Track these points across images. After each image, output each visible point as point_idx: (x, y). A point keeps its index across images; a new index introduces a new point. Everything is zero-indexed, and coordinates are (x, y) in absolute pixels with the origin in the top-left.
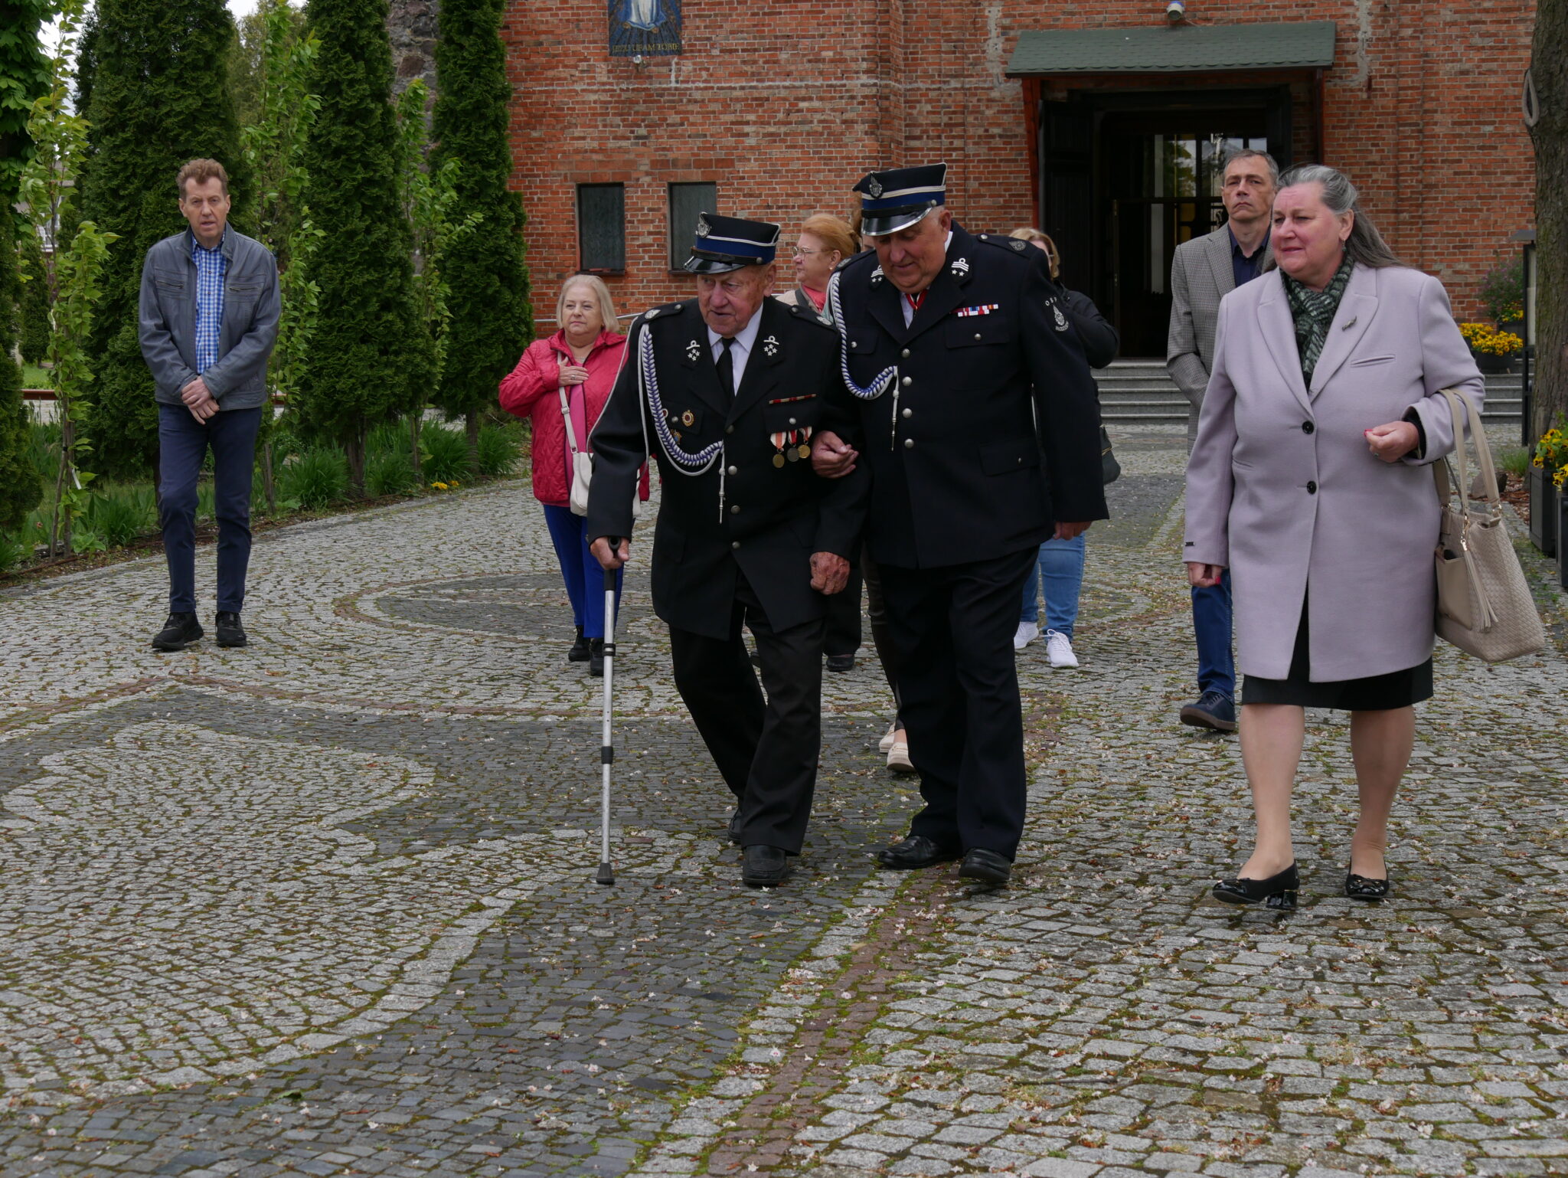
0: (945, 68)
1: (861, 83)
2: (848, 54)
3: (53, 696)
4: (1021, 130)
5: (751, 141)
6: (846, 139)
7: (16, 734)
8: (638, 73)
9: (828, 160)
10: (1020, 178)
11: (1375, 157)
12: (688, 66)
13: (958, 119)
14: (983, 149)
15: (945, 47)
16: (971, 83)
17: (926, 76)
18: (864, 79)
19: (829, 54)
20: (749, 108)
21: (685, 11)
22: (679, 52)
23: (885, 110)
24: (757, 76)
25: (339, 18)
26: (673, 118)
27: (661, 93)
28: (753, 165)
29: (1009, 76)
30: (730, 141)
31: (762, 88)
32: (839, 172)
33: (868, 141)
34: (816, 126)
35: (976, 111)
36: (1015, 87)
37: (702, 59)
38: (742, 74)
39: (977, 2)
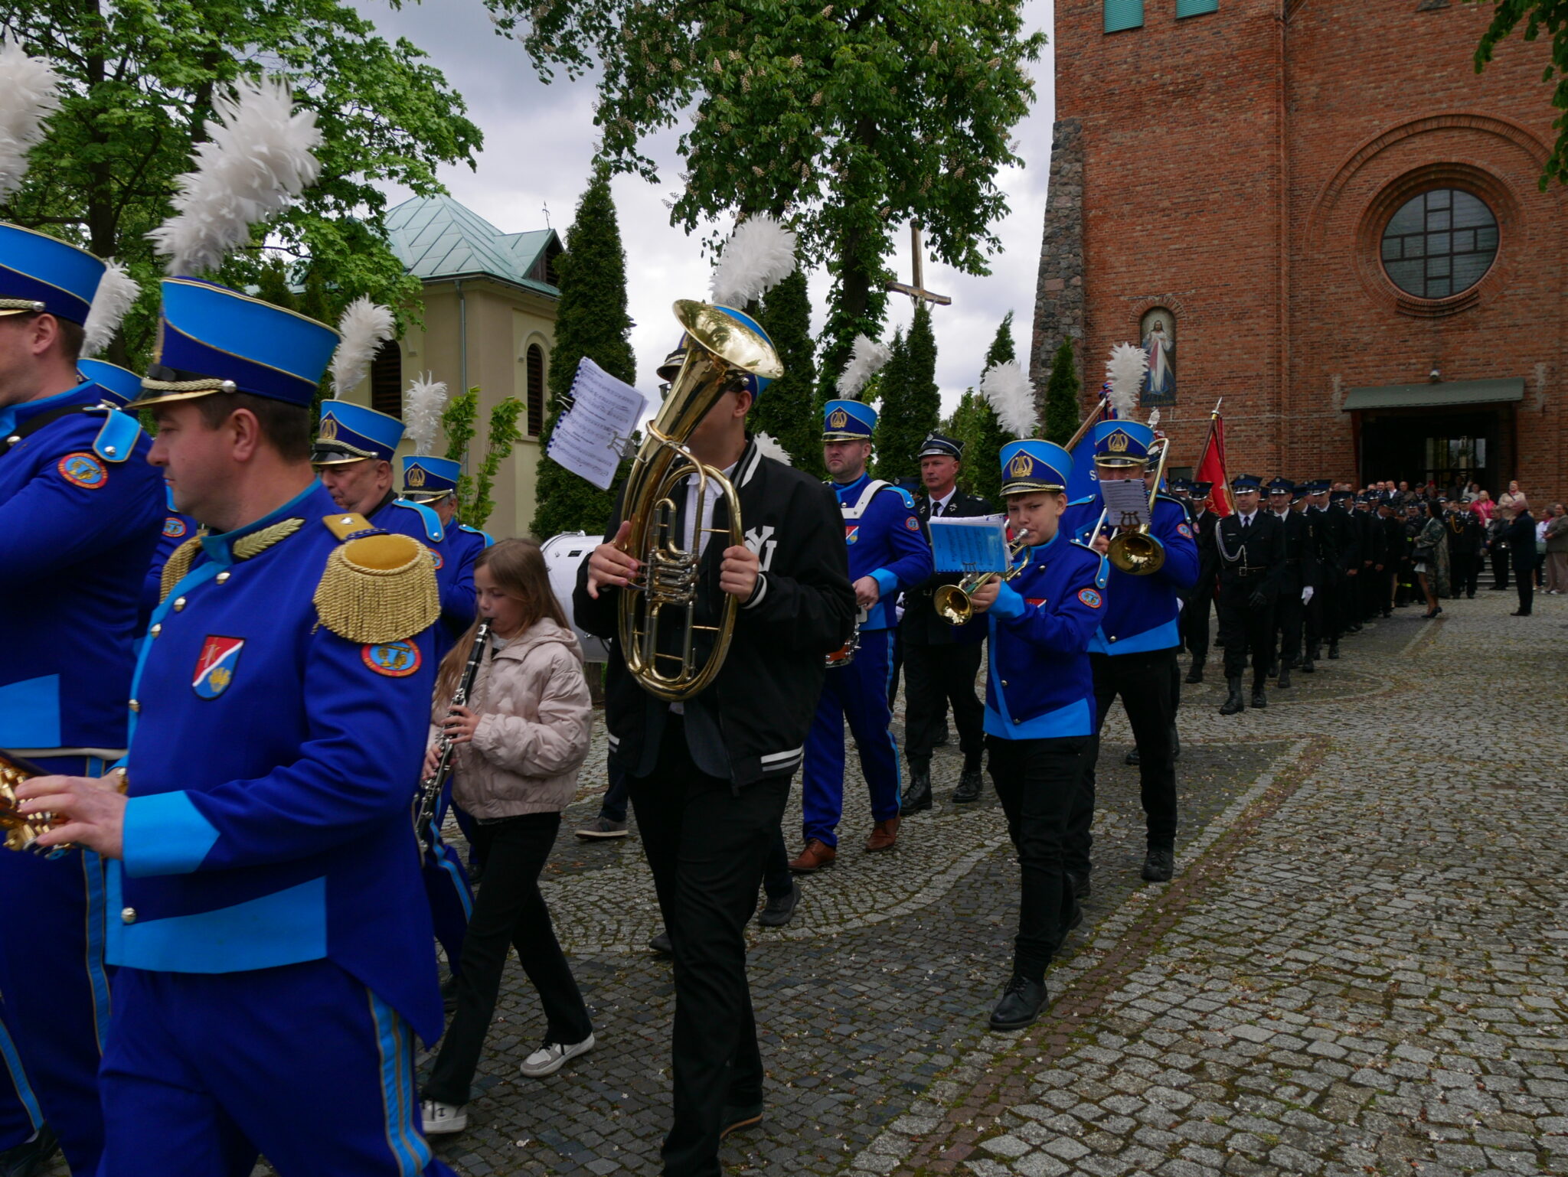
0: (1310, 408)
1: (1266, 416)
2: (1260, 402)
4: (1350, 438)
6: (1259, 444)
9: (1248, 455)
10: (1350, 462)
11: (1547, 447)
12: (1178, 411)
13: (1317, 433)
14: (1330, 448)
15: (1311, 397)
16: (1324, 415)
17: (1300, 412)
18: (1268, 415)
19: (1250, 403)
23: (1279, 430)
27: (1165, 423)
29: (1344, 411)
30: (1199, 447)
32: (1255, 461)
33: (1269, 445)
34: (1243, 439)
35: (1327, 429)
36: (1348, 416)
37: (1185, 408)
38: (1206, 414)
39: (1328, 375)
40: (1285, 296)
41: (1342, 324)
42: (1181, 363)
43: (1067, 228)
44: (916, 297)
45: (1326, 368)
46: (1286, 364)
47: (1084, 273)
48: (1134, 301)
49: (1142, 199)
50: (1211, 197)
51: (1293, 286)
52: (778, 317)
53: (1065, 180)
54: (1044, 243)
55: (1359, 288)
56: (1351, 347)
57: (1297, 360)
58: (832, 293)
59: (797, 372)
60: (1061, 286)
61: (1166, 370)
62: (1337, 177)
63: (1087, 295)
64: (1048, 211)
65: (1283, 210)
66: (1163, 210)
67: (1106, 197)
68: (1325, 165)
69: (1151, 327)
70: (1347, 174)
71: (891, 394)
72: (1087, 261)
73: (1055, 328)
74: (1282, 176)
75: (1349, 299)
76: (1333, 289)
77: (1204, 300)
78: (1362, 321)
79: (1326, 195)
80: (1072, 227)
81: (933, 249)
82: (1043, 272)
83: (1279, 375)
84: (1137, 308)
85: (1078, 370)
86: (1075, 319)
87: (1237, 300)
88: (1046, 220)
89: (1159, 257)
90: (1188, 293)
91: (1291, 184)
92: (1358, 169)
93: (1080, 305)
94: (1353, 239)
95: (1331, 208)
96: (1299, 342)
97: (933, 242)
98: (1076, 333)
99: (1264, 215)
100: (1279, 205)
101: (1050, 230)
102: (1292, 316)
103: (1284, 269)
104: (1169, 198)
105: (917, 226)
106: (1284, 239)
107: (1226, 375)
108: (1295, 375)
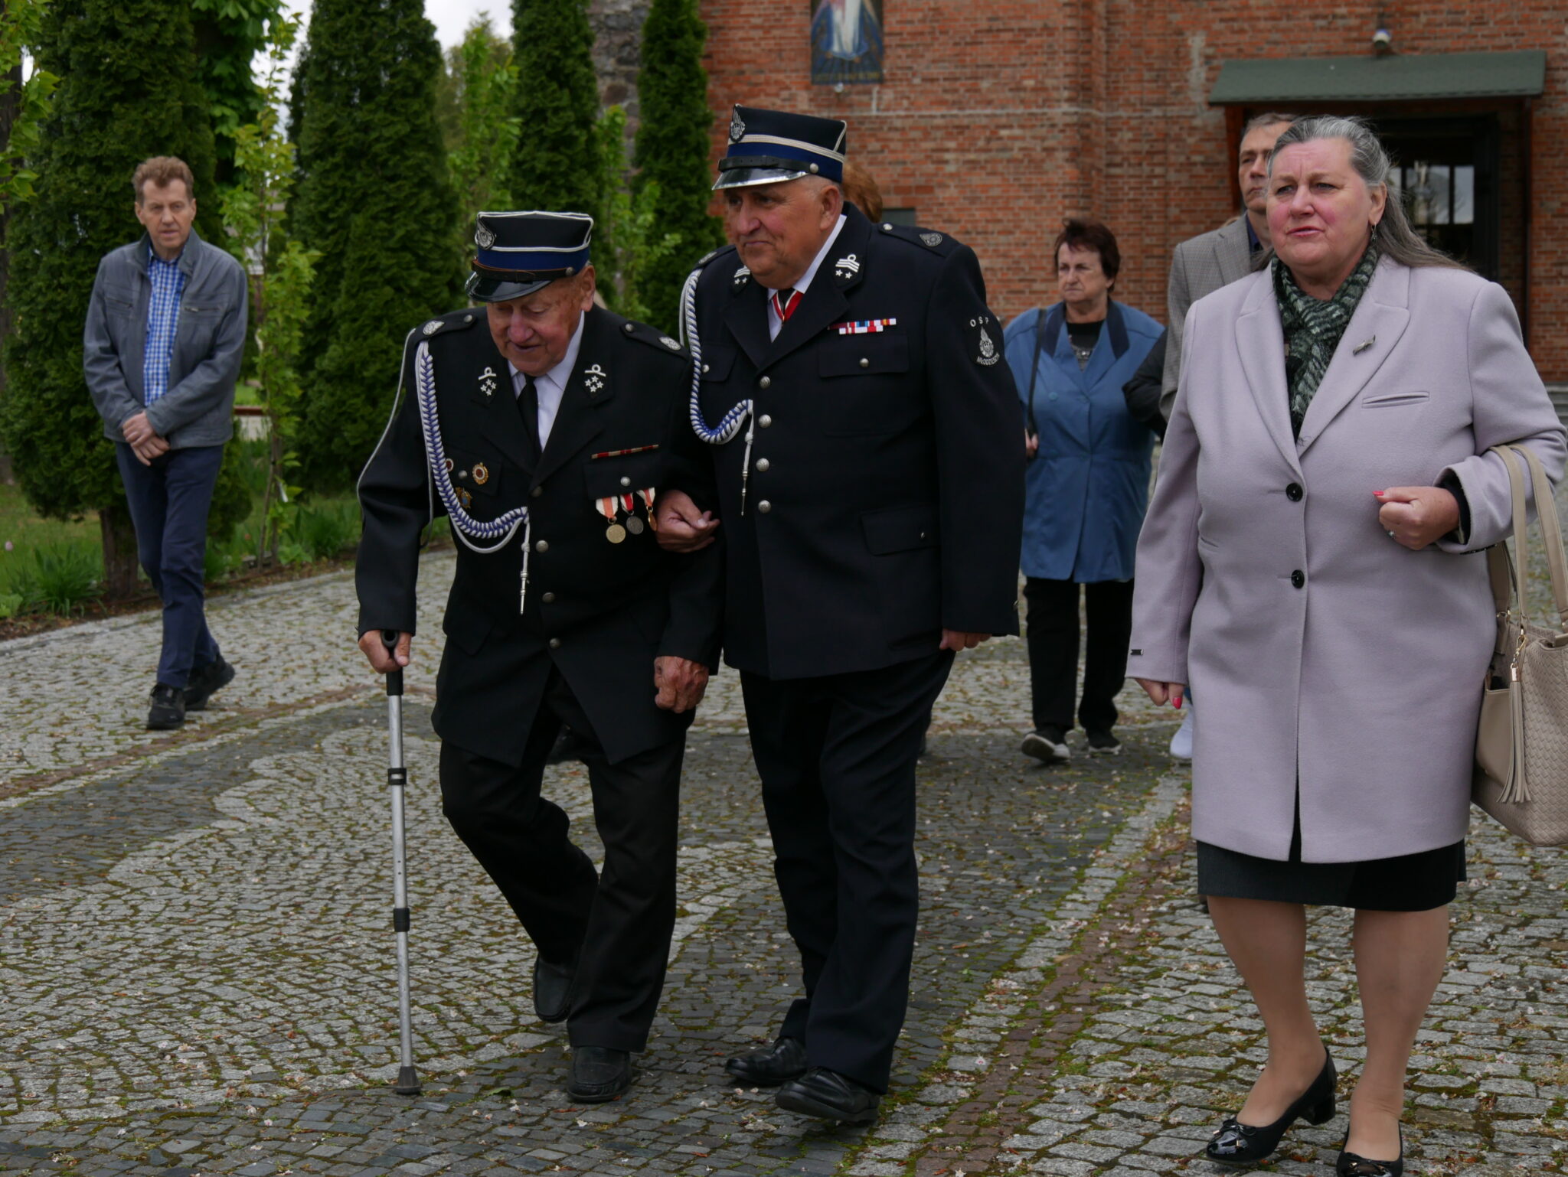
0: (1147, 97)
1: (1063, 111)
2: (1050, 82)
3: (262, 701)
5: (951, 168)
6: (1047, 166)
7: (227, 738)
8: (840, 101)
12: (889, 95)
13: (1159, 146)
14: (1184, 178)
15: (1147, 75)
16: (1173, 111)
17: (1128, 104)
18: (1066, 107)
19: (1030, 83)
20: (949, 136)
21: (887, 40)
22: (881, 81)
23: (1086, 139)
24: (959, 104)
25: (545, 48)
26: (873, 145)
27: (862, 120)
28: (952, 192)
29: (1212, 105)
30: (930, 168)
31: (963, 116)
32: (1039, 199)
33: (1069, 168)
34: (1016, 154)
35: (1177, 139)
36: (1217, 115)
37: (903, 88)
38: (942, 103)
39: (1179, 32)
45: (1175, 18)
46: (1099, 8)
57: (1121, 1)
71: (335, 36)
83: (1088, 29)
107: (984, 24)
108: (1118, 31)
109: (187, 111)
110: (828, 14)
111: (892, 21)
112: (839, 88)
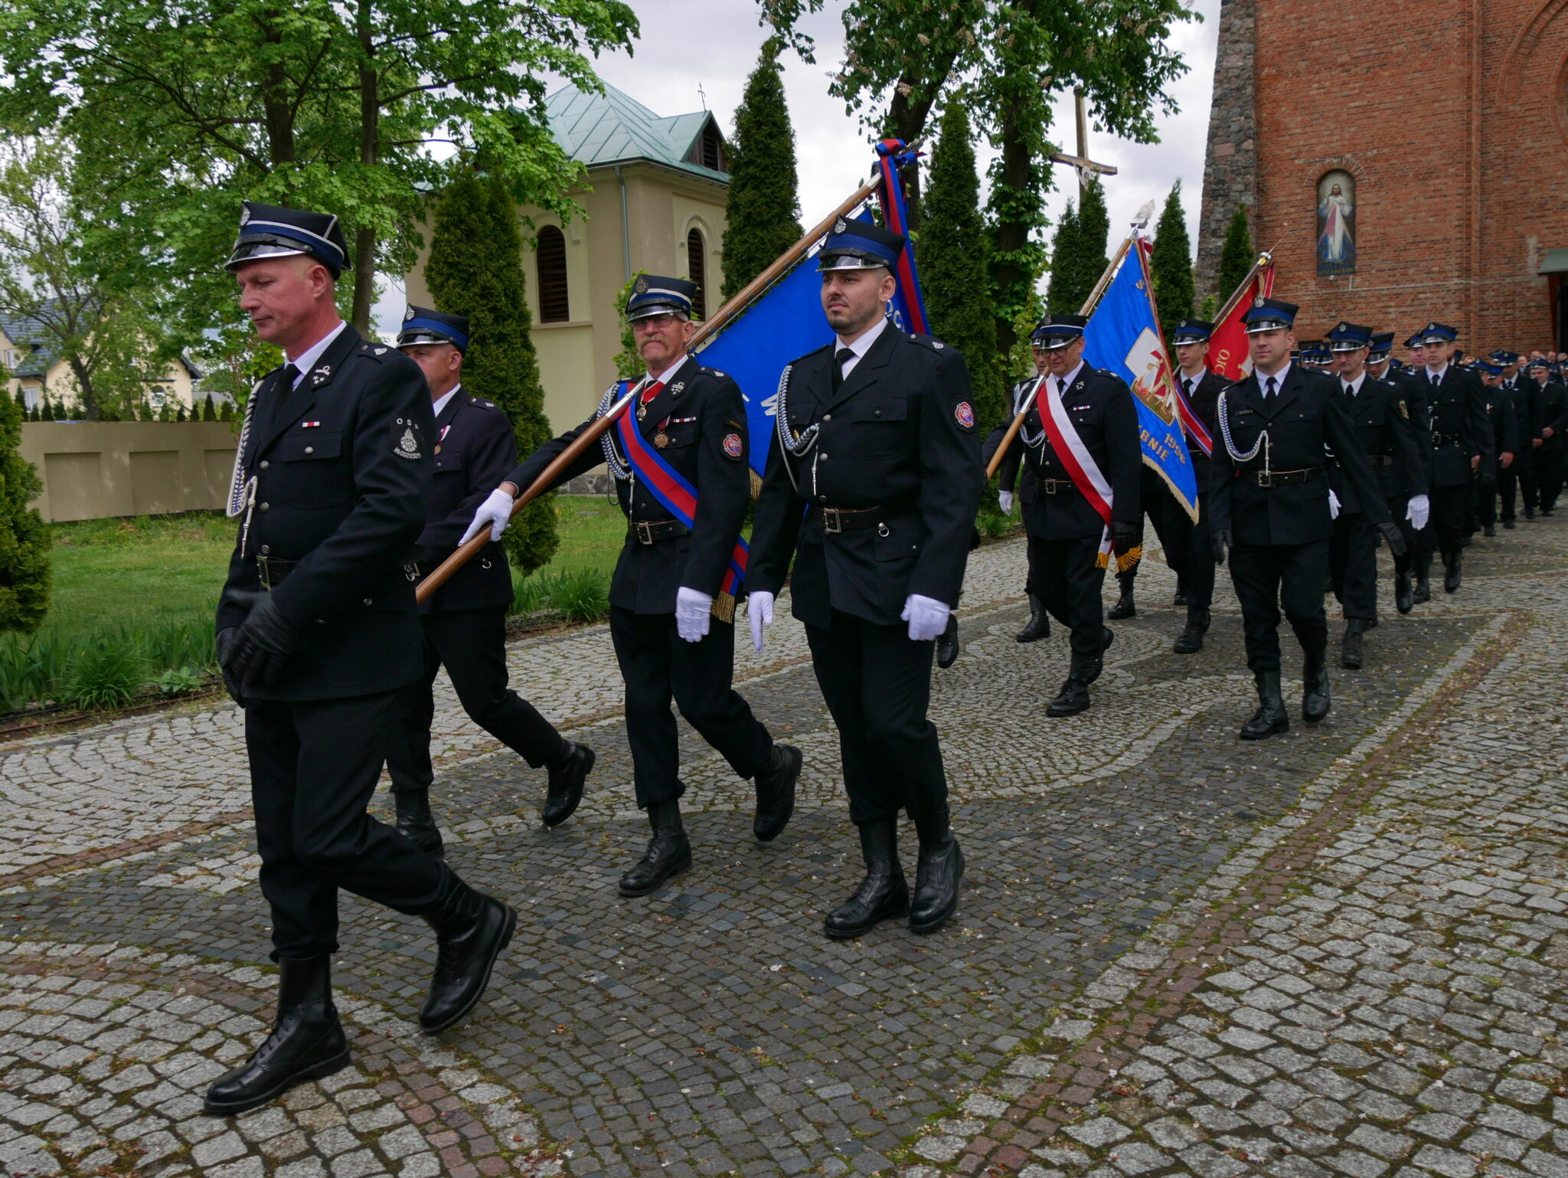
0: (1503, 272)
1: (1454, 283)
2: (1447, 268)
3: (1003, 596)
4: (1547, 303)
5: (1392, 316)
6: (1446, 312)
7: (981, 615)
8: (1332, 284)
10: (1546, 328)
12: (1358, 280)
13: (1510, 298)
14: (1524, 314)
15: (1503, 261)
16: (1518, 279)
17: (1492, 277)
18: (1456, 281)
19: (1436, 269)
20: (1391, 299)
21: (1358, 251)
22: (1354, 273)
23: (1468, 296)
24: (1397, 283)
25: (1168, 267)
26: (1350, 306)
27: (1344, 294)
29: (1540, 274)
30: (1381, 316)
31: (1398, 288)
33: (1457, 313)
34: (1428, 307)
35: (1521, 294)
36: (1545, 280)
37: (1366, 276)
38: (1387, 282)
39: (1522, 237)
40: (1475, 152)
41: (1539, 181)
42: (1361, 229)
43: (1238, 89)
44: (1080, 169)
45: (1520, 229)
46: (1476, 226)
47: (1256, 136)
48: (1310, 164)
49: (1318, 54)
50: (1394, 49)
51: (1484, 140)
52: (946, 193)
53: (1235, 37)
54: (1213, 106)
55: (1559, 142)
56: (1549, 206)
57: (1488, 222)
58: (992, 166)
59: (967, 249)
60: (1232, 151)
61: (1344, 236)
62: (1535, 21)
63: (1260, 158)
64: (1217, 72)
65: (1475, 59)
66: (1342, 65)
67: (1280, 54)
68: (1522, 8)
69: (1329, 190)
70: (1547, 17)
71: (1062, 269)
72: (1259, 123)
73: (1226, 196)
74: (1474, 23)
75: (1548, 154)
76: (1529, 143)
77: (1386, 160)
78: (1562, 177)
79: (1522, 41)
80: (1244, 87)
81: (1096, 117)
82: (1212, 137)
83: (1469, 238)
84: (1313, 172)
85: (1252, 238)
86: (1246, 185)
87: (1423, 159)
88: (1216, 81)
89: (1337, 115)
90: (1369, 154)
91: (1484, 31)
92: (1559, 11)
93: (1252, 170)
94: (1553, 88)
95: (1529, 55)
96: (1491, 202)
97: (1098, 110)
98: (1248, 200)
99: (1453, 66)
100: (1470, 54)
101: (1219, 91)
102: (1483, 174)
103: (1475, 124)
104: (1349, 51)
105: (1080, 93)
106: (1475, 91)
107: (1411, 240)
108: (1486, 238)
109: (983, 311)
110: (1326, 240)
111: (1360, 242)
112: (1332, 277)
